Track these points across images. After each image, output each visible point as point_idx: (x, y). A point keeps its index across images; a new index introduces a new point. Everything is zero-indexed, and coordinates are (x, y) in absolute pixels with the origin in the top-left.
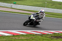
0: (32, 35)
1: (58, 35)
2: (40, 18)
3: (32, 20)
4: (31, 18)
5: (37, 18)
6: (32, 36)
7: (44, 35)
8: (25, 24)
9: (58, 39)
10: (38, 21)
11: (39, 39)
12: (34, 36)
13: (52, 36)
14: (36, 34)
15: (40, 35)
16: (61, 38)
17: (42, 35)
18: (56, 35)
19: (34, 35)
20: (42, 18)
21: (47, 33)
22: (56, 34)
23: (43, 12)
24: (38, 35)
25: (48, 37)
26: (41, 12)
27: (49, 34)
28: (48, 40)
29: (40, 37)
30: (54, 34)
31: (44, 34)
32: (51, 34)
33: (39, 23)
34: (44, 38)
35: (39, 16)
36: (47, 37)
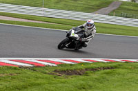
0: (11, 68)
1: (69, 68)
2: (87, 34)
3: (73, 38)
4: (71, 36)
5: (81, 35)
6: (11, 71)
7: (39, 69)
8: (61, 47)
9: (70, 77)
10: (83, 39)
11: (27, 77)
12: (17, 71)
13: (55, 71)
14: (21, 67)
15: (29, 68)
16: (76, 74)
17: (35, 69)
18: (65, 69)
19: (15, 69)
20: (91, 34)
21: (46, 64)
22: (66, 65)
23: (91, 25)
24: (26, 68)
25: (47, 72)
26: (88, 24)
27: (49, 66)
28: (46, 78)
29: (29, 72)
30: (62, 65)
31: (39, 66)
32: (54, 65)
33: (86, 43)
34: (39, 75)
35: (84, 31)
36: (45, 73)
